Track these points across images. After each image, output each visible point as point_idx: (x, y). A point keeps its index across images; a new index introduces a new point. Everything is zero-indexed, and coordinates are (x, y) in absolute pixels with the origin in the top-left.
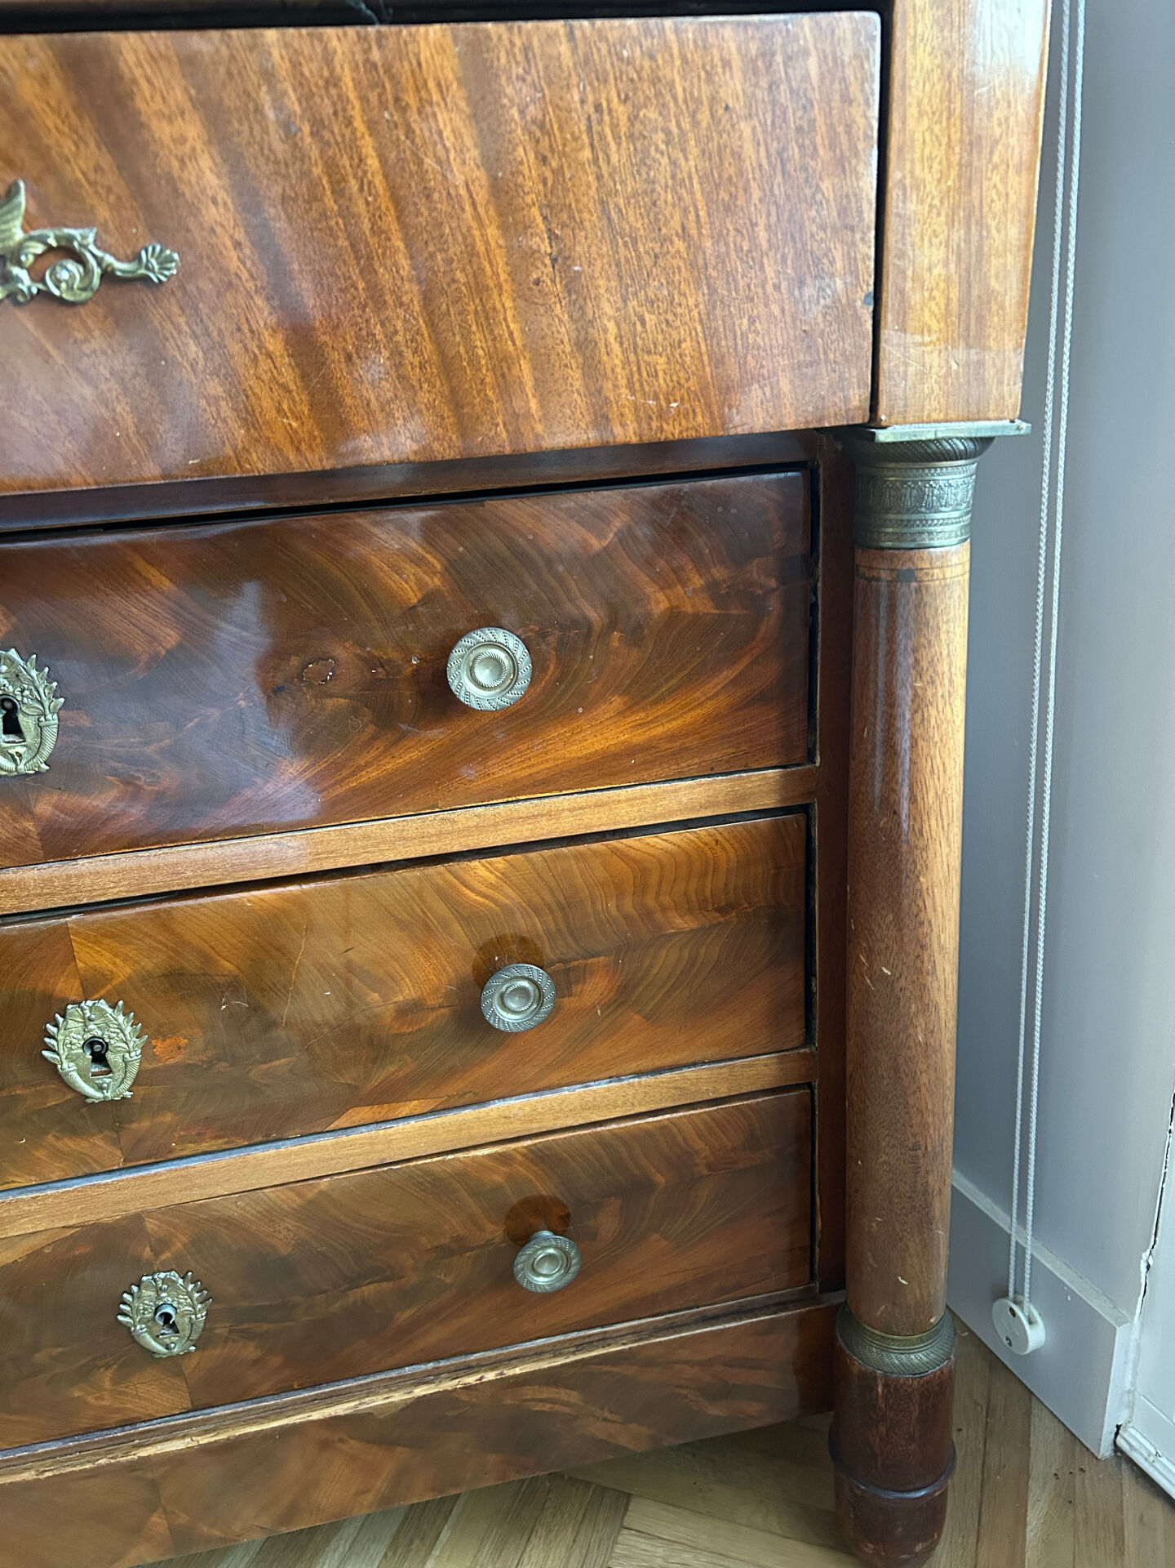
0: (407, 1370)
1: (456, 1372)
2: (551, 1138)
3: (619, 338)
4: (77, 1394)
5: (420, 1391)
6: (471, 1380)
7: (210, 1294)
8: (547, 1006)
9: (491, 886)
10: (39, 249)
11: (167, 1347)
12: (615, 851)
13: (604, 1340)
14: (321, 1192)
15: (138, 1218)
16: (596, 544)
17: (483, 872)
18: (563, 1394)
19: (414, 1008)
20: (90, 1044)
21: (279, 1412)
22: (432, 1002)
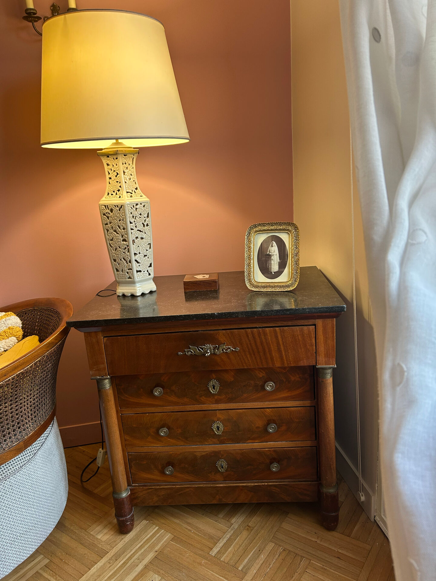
0: (254, 481)
1: (262, 482)
2: (276, 449)
4: (209, 475)
5: (256, 484)
6: (263, 484)
7: (228, 464)
8: (276, 430)
9: (269, 412)
10: (226, 348)
11: (222, 470)
12: (287, 409)
13: (284, 482)
14: (244, 452)
15: (220, 451)
16: (285, 371)
17: (268, 410)
18: (277, 489)
19: (258, 428)
20: (217, 427)
21: (236, 483)
22: (261, 427)
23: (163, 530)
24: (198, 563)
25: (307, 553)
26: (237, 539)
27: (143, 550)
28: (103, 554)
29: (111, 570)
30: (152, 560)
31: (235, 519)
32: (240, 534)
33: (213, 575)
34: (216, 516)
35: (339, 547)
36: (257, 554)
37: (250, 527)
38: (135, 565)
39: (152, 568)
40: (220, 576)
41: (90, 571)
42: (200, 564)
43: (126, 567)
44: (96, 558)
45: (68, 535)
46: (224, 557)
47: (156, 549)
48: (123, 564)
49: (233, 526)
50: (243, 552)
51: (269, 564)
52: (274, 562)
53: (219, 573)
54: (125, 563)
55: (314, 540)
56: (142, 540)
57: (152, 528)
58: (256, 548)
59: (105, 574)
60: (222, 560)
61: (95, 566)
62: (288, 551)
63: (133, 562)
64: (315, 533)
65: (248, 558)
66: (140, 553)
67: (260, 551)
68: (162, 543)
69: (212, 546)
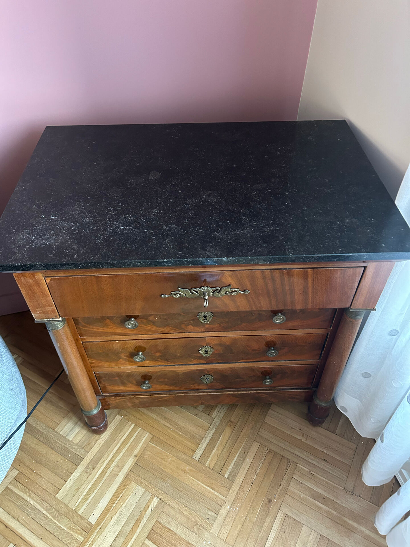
0: (241, 389)
1: (250, 390)
3: (312, 299)
7: (214, 378)
11: (207, 382)
13: (274, 390)
15: (206, 369)
18: (266, 395)
19: (254, 350)
20: (205, 350)
23: (140, 428)
24: (182, 470)
25: (294, 455)
26: (220, 439)
27: (121, 455)
28: (78, 461)
29: (89, 482)
30: (133, 467)
31: (215, 412)
32: (223, 432)
33: (199, 485)
34: (195, 408)
35: (324, 447)
36: (242, 457)
37: (232, 423)
38: (115, 474)
39: (134, 477)
40: (207, 486)
41: (66, 484)
42: (184, 471)
43: (106, 476)
44: (71, 467)
45: (35, 437)
46: (208, 462)
47: (136, 452)
48: (101, 473)
49: (214, 421)
50: (228, 455)
51: (256, 470)
52: (260, 466)
53: (206, 482)
54: (103, 473)
55: (299, 438)
56: (119, 441)
57: (127, 425)
58: (241, 449)
59: (83, 487)
60: (206, 465)
61: (71, 477)
62: (273, 453)
63: (112, 470)
64: (300, 429)
65: (233, 462)
66: (118, 458)
67: (245, 453)
68: (141, 445)
69: (195, 447)
